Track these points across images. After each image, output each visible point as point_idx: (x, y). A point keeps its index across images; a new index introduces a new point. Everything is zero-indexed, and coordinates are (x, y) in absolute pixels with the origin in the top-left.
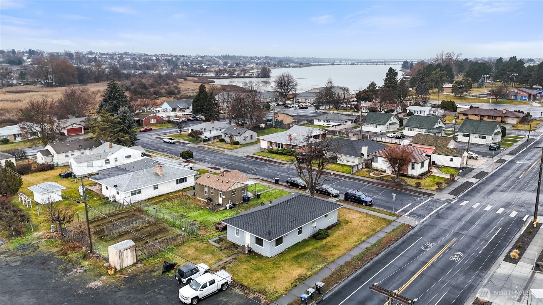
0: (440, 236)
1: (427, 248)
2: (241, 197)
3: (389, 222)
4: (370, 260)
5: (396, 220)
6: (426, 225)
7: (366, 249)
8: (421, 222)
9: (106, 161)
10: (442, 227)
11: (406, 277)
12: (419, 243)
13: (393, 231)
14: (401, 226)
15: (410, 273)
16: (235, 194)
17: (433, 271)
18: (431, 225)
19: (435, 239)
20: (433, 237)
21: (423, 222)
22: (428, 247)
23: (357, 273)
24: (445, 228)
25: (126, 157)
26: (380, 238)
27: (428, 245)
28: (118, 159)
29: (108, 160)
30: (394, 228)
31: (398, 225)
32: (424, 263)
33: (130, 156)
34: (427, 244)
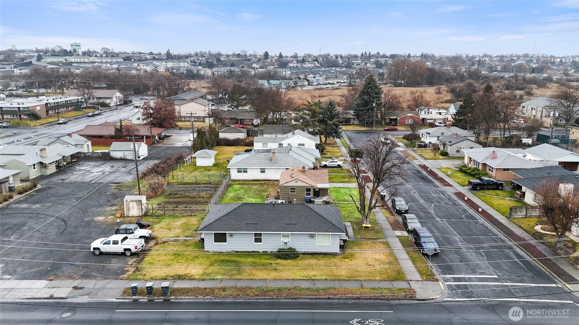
2: (303, 197)
9: (279, 144)
16: (294, 192)
25: (300, 145)
29: (282, 144)
33: (303, 145)
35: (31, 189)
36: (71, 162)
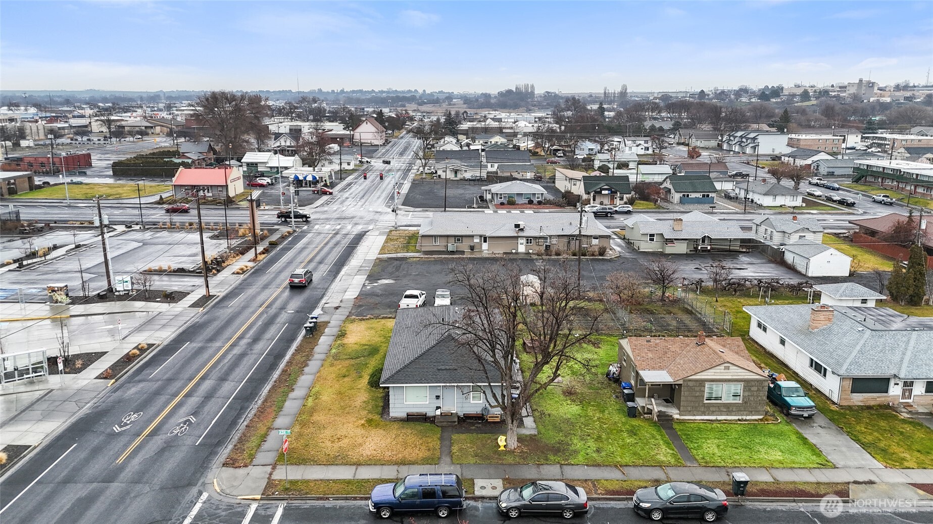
0: (155, 457)
1: (185, 423)
3: (285, 457)
5: (269, 469)
6: (191, 484)
7: (293, 389)
8: (205, 496)
10: (147, 488)
11: (213, 372)
12: (202, 427)
13: (264, 438)
14: (252, 457)
15: (209, 378)
17: (172, 388)
18: (176, 488)
19: (169, 446)
20: (173, 449)
21: (200, 493)
22: (182, 425)
24: (139, 487)
26: (281, 413)
27: (183, 428)
30: (266, 446)
31: (261, 458)
32: (188, 395)
34: (186, 429)
35: (593, 255)
36: (730, 251)
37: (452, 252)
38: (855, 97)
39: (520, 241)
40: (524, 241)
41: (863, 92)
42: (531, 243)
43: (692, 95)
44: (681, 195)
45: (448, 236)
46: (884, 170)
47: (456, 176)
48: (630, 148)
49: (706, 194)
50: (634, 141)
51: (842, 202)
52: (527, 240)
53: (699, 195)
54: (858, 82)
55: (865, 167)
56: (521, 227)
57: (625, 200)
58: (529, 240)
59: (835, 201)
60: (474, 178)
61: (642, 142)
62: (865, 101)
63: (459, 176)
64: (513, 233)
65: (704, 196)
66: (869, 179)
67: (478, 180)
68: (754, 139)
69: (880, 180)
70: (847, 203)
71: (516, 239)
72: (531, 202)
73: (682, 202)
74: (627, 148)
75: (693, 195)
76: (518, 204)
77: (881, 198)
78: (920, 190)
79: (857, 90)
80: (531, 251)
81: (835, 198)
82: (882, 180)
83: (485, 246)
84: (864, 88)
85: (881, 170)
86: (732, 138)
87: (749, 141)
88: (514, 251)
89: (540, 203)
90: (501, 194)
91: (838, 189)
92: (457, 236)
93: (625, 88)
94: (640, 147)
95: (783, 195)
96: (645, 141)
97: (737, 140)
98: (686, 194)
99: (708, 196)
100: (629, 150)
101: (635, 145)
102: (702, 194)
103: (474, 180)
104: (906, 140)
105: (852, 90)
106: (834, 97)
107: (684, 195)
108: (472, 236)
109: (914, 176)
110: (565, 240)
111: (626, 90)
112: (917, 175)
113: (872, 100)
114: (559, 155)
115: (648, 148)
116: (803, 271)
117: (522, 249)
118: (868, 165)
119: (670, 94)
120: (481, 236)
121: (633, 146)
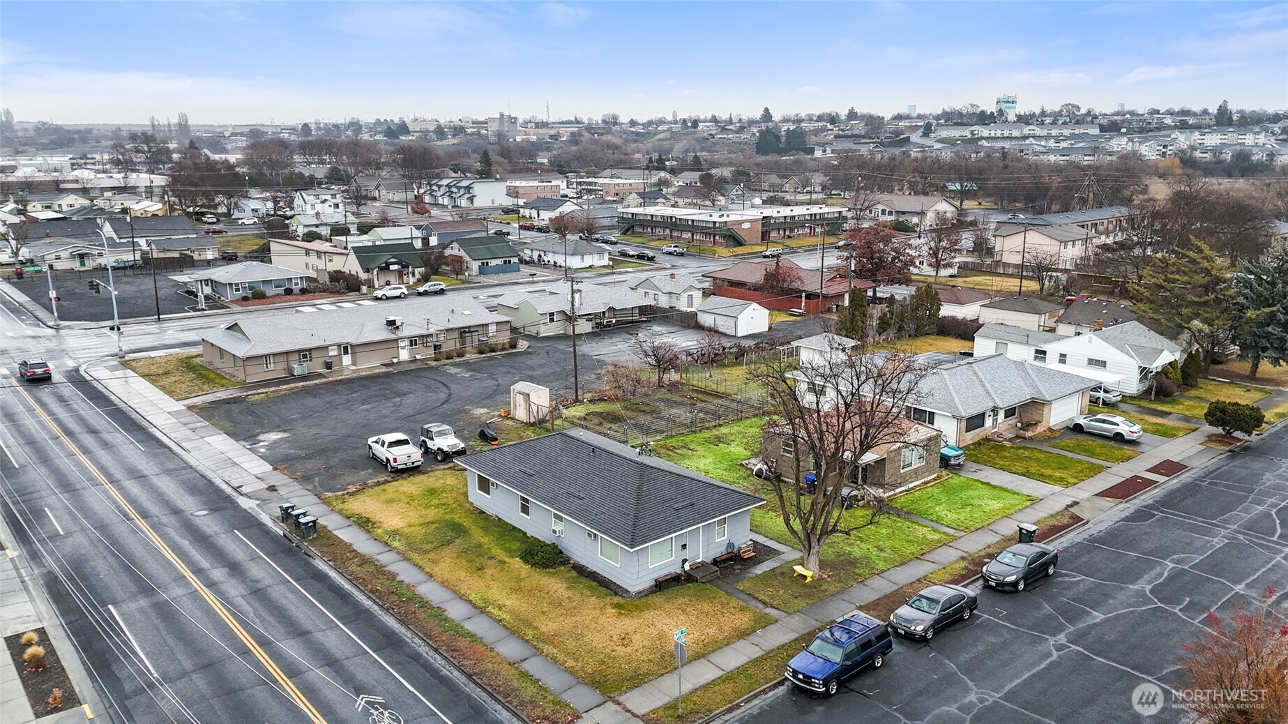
4: (381, 607)
5: (613, 706)
7: (439, 608)
9: (1037, 351)
11: (264, 631)
16: (790, 452)
23: (343, 583)
25: (1092, 362)
26: (486, 640)
28: (1067, 359)
29: (1044, 353)
33: (1103, 364)
35: (504, 349)
36: (632, 322)
37: (303, 378)
38: (500, 135)
39: (401, 344)
40: (406, 343)
41: (506, 129)
42: (416, 345)
43: (293, 130)
44: (479, 263)
45: (287, 353)
46: (652, 218)
47: (83, 264)
48: (313, 206)
49: (507, 259)
50: (317, 196)
51: (641, 257)
52: (411, 341)
53: (499, 262)
54: (499, 116)
55: (630, 216)
56: (398, 324)
57: (417, 276)
58: (413, 341)
59: (633, 256)
60: (122, 265)
61: (329, 197)
62: (511, 140)
63: (90, 264)
64: (386, 335)
65: (505, 262)
66: (638, 229)
67: (131, 267)
68: (468, 188)
69: (649, 230)
70: (648, 257)
71: (396, 342)
72: (289, 292)
73: (482, 271)
74: (308, 206)
75: (493, 263)
76: (268, 297)
77: (672, 249)
78: (698, 237)
79: (499, 126)
80: (418, 357)
81: (631, 253)
82: (652, 230)
83: (347, 360)
84: (506, 124)
85: (649, 218)
86: (435, 188)
87: (462, 192)
88: (395, 360)
89: (303, 291)
90: (237, 285)
91: (616, 243)
92: (303, 351)
93: (183, 117)
94: (327, 204)
95: (590, 253)
96: (332, 195)
97: (443, 190)
98: (485, 261)
99: (510, 261)
100: (312, 209)
101: (319, 201)
102: (503, 260)
103: (125, 268)
104: (618, 185)
105: (494, 127)
106: (473, 134)
107: (483, 264)
108: (326, 348)
109: (690, 223)
110: (456, 335)
111: (187, 121)
112: (693, 221)
113: (519, 139)
114: (210, 220)
115: (338, 205)
116: (731, 332)
117: (404, 355)
118: (632, 214)
119: (261, 128)
120: (339, 346)
121: (316, 203)
